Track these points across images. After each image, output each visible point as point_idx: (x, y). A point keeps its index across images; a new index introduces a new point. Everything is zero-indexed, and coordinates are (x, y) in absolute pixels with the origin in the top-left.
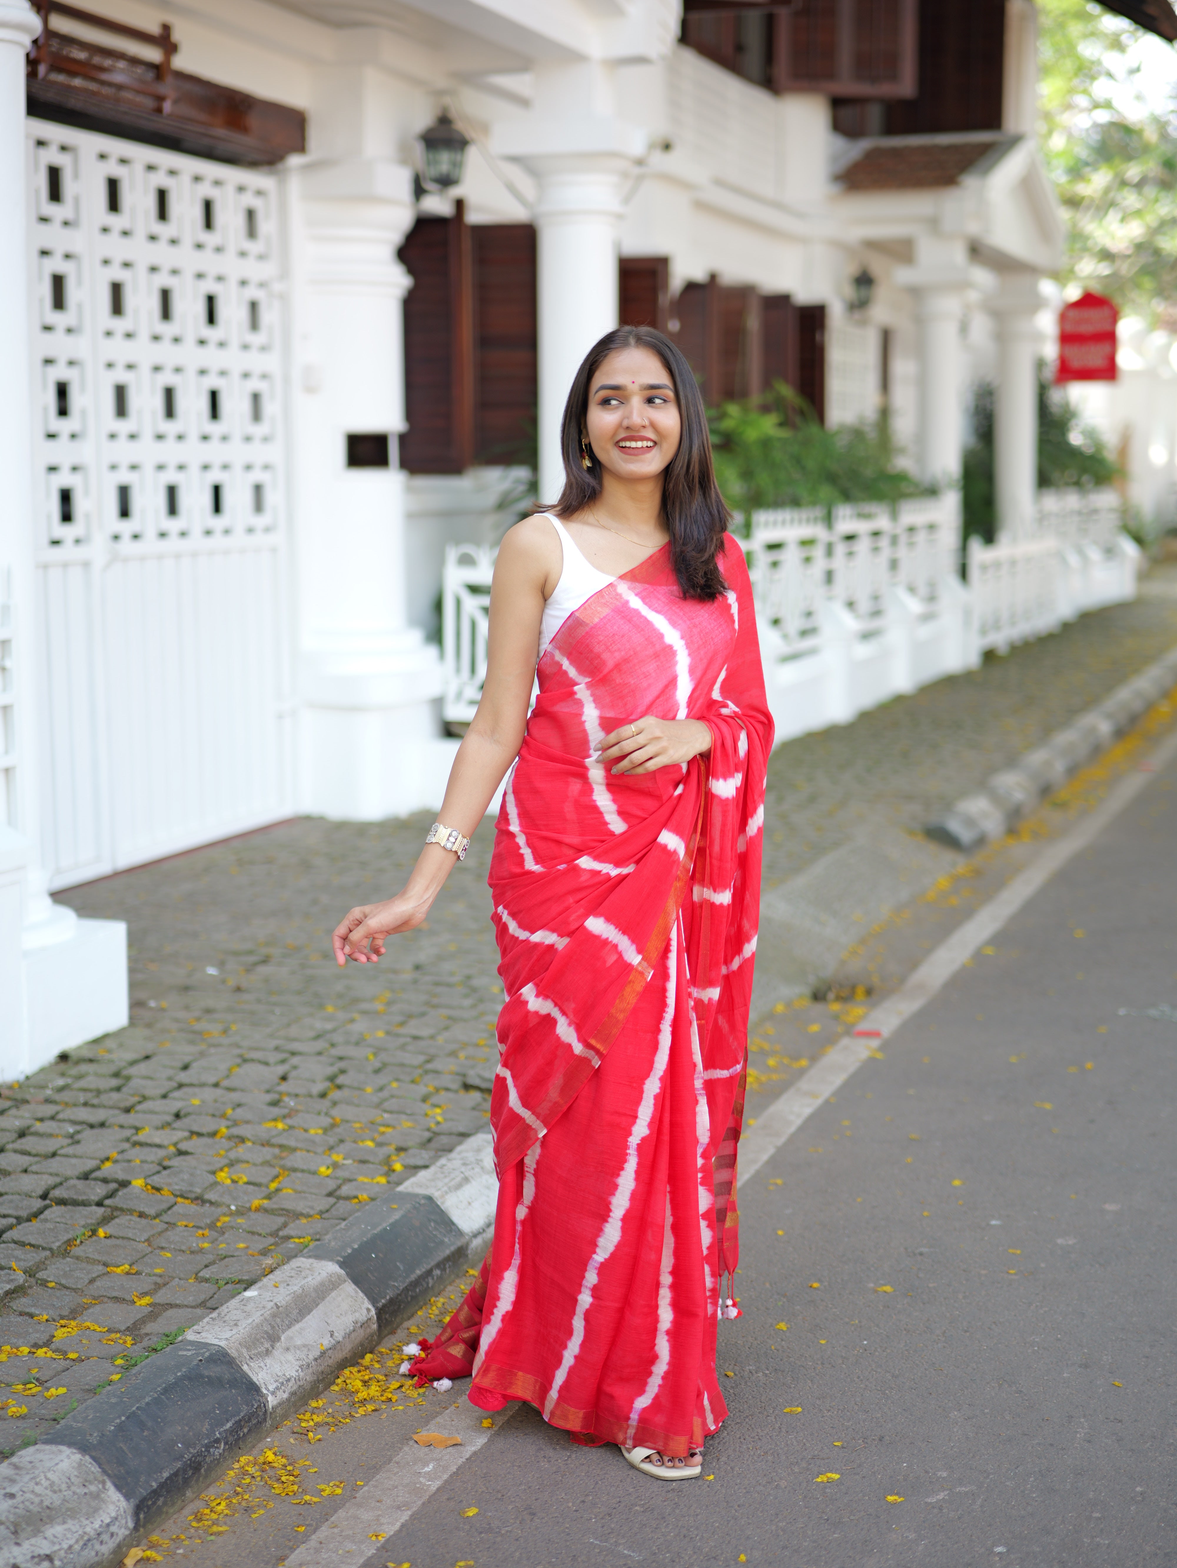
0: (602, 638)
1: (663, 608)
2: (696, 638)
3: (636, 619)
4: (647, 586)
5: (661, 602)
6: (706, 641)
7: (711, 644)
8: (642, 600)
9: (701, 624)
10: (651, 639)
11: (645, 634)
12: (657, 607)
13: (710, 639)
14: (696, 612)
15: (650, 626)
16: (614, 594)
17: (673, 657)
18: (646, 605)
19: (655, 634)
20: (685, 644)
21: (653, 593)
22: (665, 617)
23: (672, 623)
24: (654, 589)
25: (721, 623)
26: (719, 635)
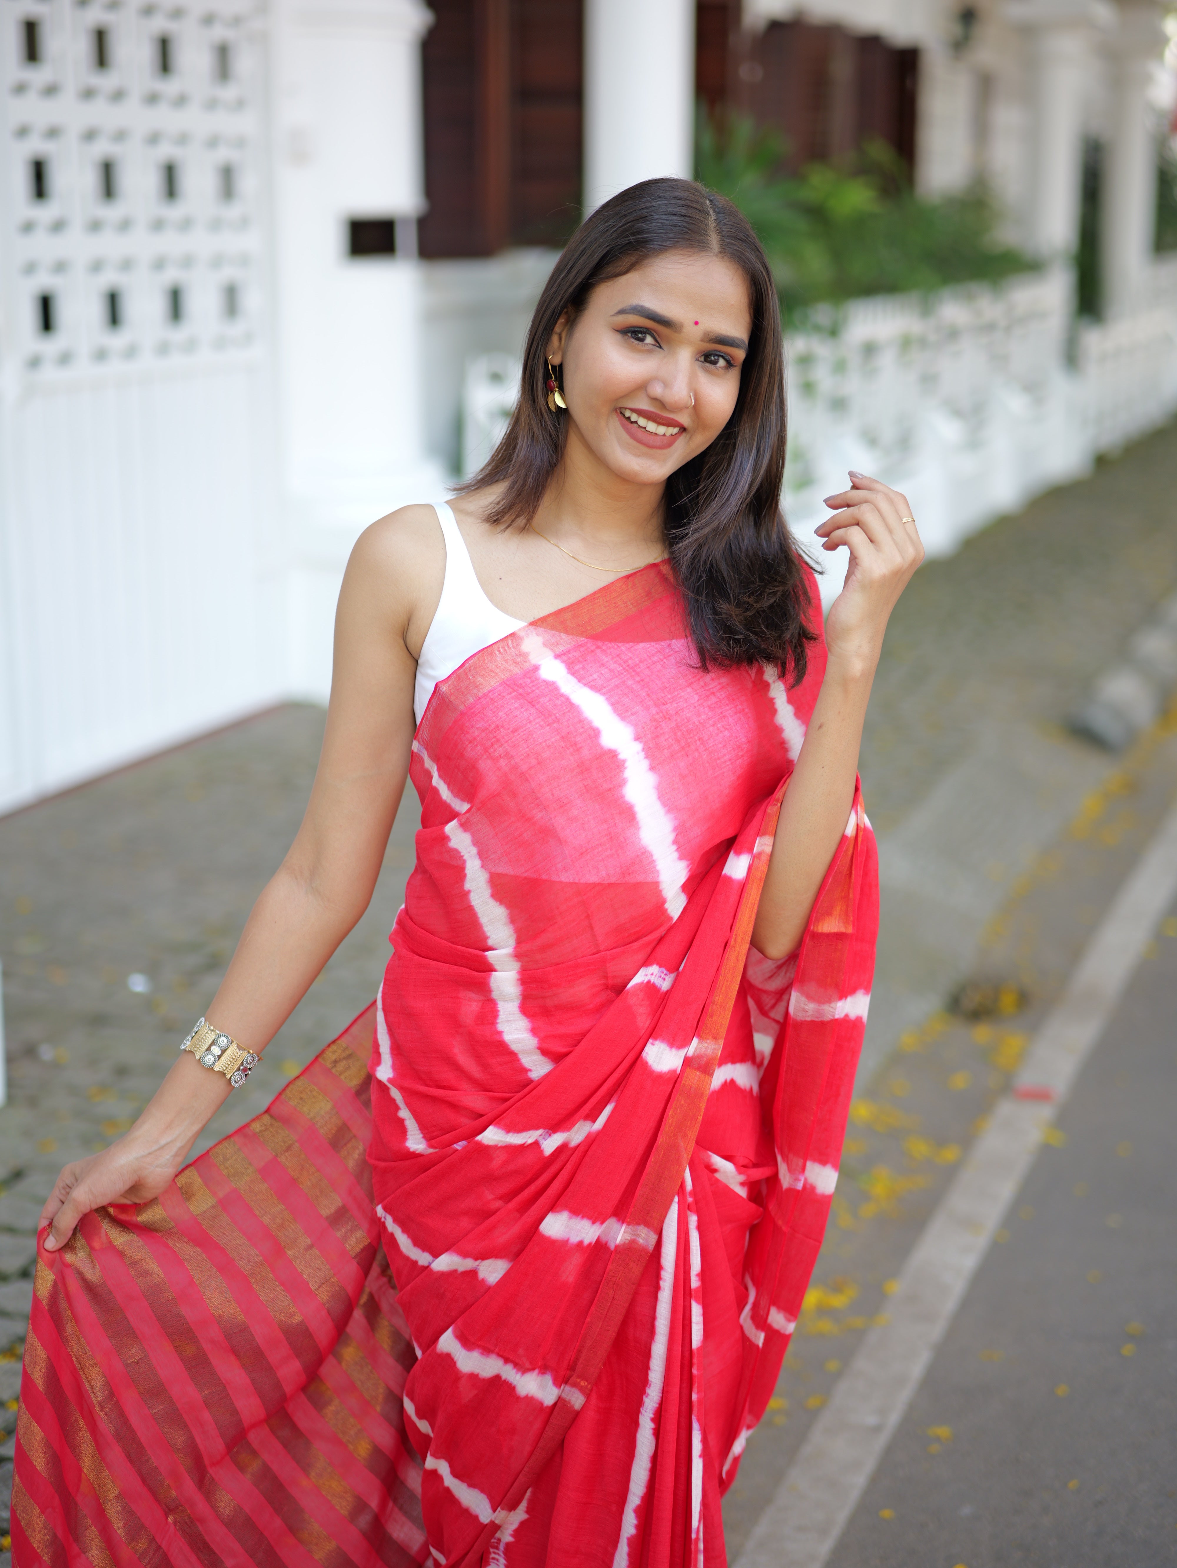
0: (477, 733)
1: (608, 681)
2: (668, 739)
3: (548, 700)
4: (584, 640)
5: (606, 670)
6: (689, 745)
7: (700, 750)
8: (566, 666)
9: (681, 714)
10: (573, 739)
11: (562, 728)
12: (596, 679)
13: (696, 741)
14: (674, 692)
15: (574, 715)
16: (513, 654)
17: (617, 771)
18: (573, 674)
19: (582, 730)
20: (643, 750)
21: (593, 654)
22: (607, 699)
23: (621, 710)
24: (598, 647)
25: (724, 714)
26: (717, 735)
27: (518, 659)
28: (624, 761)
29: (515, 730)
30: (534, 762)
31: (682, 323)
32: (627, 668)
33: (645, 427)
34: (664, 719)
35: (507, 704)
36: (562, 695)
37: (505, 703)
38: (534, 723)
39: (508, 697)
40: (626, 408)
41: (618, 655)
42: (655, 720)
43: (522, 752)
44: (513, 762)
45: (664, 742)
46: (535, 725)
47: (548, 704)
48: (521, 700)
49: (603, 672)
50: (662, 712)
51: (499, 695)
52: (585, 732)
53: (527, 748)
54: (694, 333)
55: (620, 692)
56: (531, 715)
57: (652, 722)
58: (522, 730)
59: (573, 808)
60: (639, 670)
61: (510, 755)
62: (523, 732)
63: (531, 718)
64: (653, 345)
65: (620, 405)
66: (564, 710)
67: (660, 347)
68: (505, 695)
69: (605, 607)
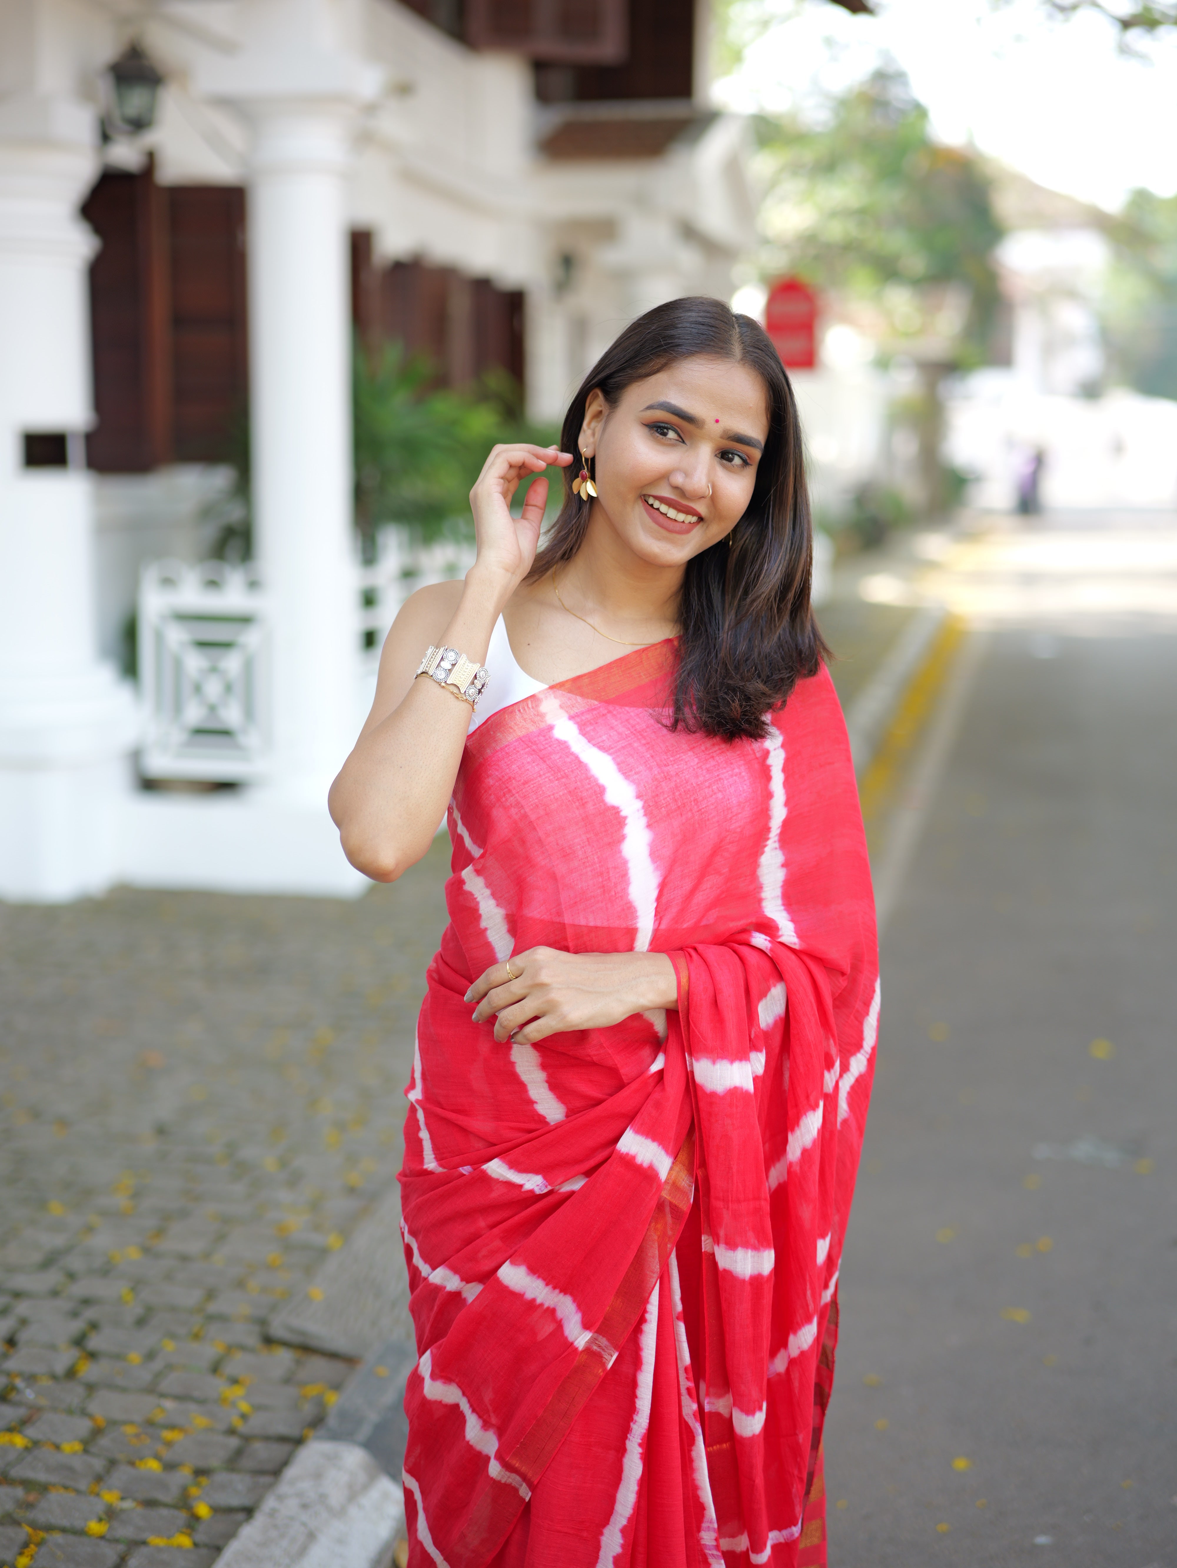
1: (616, 743)
2: (666, 798)
3: (558, 757)
4: (597, 705)
5: (615, 733)
6: (684, 805)
7: (694, 811)
8: (578, 728)
9: (681, 775)
10: (580, 794)
11: (570, 783)
12: (604, 741)
13: (691, 801)
14: (676, 755)
15: (582, 772)
16: (532, 714)
17: (618, 827)
18: (584, 735)
19: (589, 786)
20: (643, 807)
21: (604, 718)
22: (613, 759)
23: (625, 770)
24: (609, 712)
25: (720, 777)
26: (711, 796)
27: (537, 719)
28: (625, 818)
29: (525, 783)
30: (542, 812)
31: (704, 419)
32: (634, 732)
33: (666, 513)
34: (664, 779)
35: (521, 758)
36: (572, 754)
37: (519, 757)
38: (544, 777)
39: (522, 752)
40: (650, 496)
41: (627, 720)
42: (656, 779)
43: (532, 802)
44: (522, 811)
45: (663, 801)
46: (544, 779)
47: (558, 761)
48: (534, 756)
49: (612, 734)
50: (663, 773)
51: (514, 749)
52: (591, 788)
53: (536, 799)
54: (715, 430)
55: (626, 753)
56: (541, 770)
57: (653, 782)
58: (532, 782)
59: (575, 859)
60: (645, 734)
61: (520, 805)
62: (532, 784)
63: (541, 773)
64: (676, 440)
65: (645, 492)
66: (573, 767)
67: (683, 442)
68: (519, 750)
69: (620, 676)
